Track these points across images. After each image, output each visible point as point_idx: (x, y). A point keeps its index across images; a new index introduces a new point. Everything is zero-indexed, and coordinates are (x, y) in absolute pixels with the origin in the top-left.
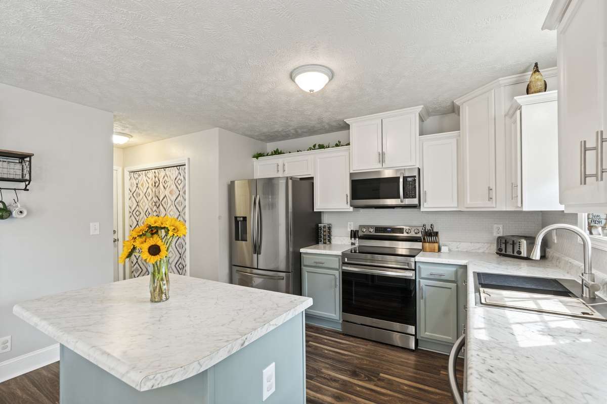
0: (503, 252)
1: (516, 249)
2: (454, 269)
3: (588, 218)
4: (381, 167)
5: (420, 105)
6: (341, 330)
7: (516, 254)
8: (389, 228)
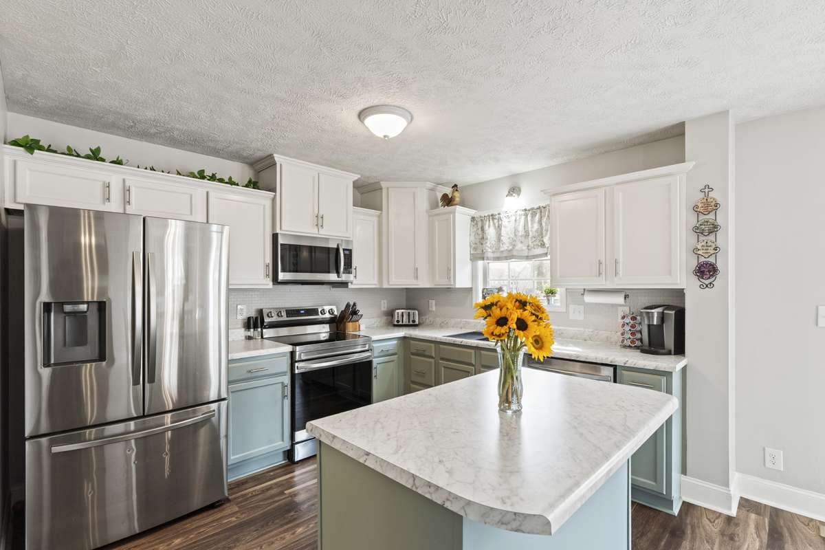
0: (400, 323)
1: (411, 319)
2: (395, 342)
3: (483, 292)
4: (317, 232)
5: (359, 174)
6: (283, 462)
7: (411, 323)
8: (302, 310)
